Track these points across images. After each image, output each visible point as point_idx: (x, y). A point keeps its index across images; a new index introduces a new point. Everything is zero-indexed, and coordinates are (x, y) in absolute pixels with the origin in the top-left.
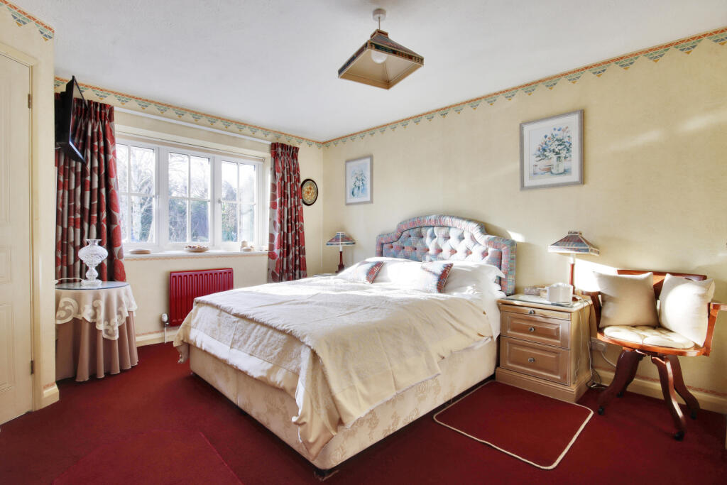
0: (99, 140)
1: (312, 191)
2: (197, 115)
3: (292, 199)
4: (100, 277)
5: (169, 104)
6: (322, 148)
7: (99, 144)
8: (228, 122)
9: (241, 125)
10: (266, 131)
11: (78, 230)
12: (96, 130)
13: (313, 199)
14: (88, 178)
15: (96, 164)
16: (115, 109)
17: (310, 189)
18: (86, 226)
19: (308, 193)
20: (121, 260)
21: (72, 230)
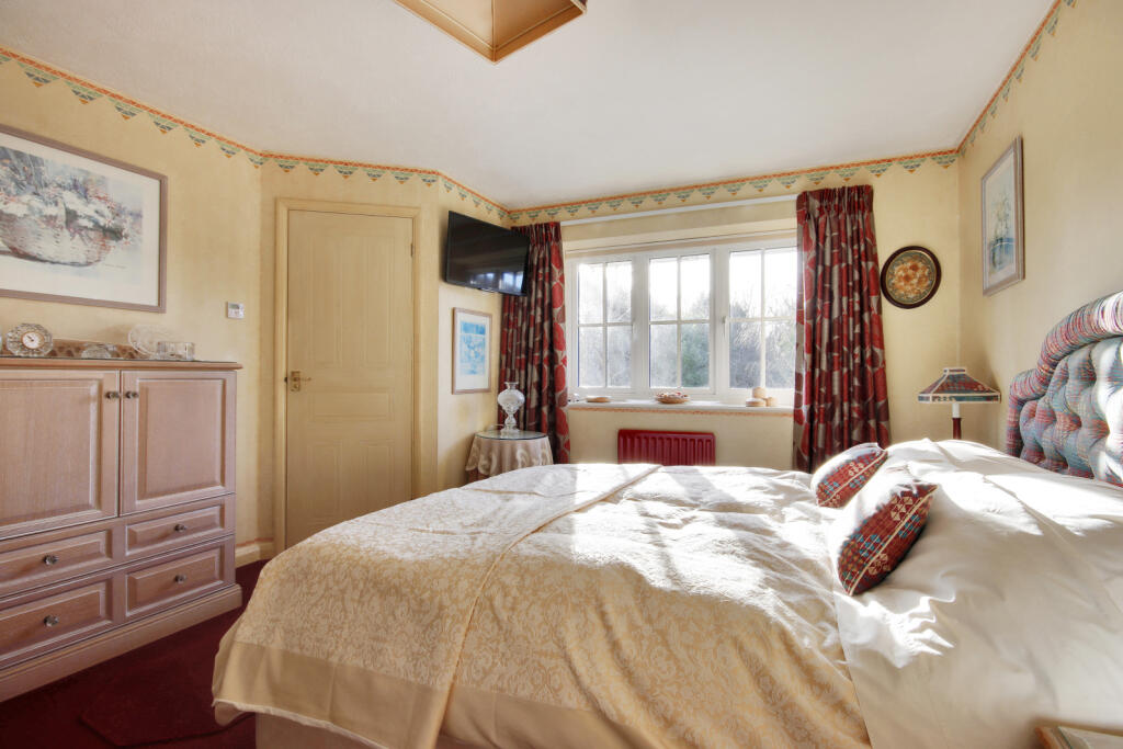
0: (544, 267)
1: (918, 274)
2: (659, 194)
3: (845, 299)
4: (518, 427)
5: (621, 194)
6: (954, 166)
7: (544, 271)
8: (707, 188)
9: (733, 184)
10: (786, 176)
11: (523, 372)
12: (541, 256)
13: (924, 289)
14: (532, 313)
15: (540, 295)
16: (562, 224)
17: (915, 268)
18: (529, 366)
19: (907, 278)
20: (562, 408)
21: (517, 372)
